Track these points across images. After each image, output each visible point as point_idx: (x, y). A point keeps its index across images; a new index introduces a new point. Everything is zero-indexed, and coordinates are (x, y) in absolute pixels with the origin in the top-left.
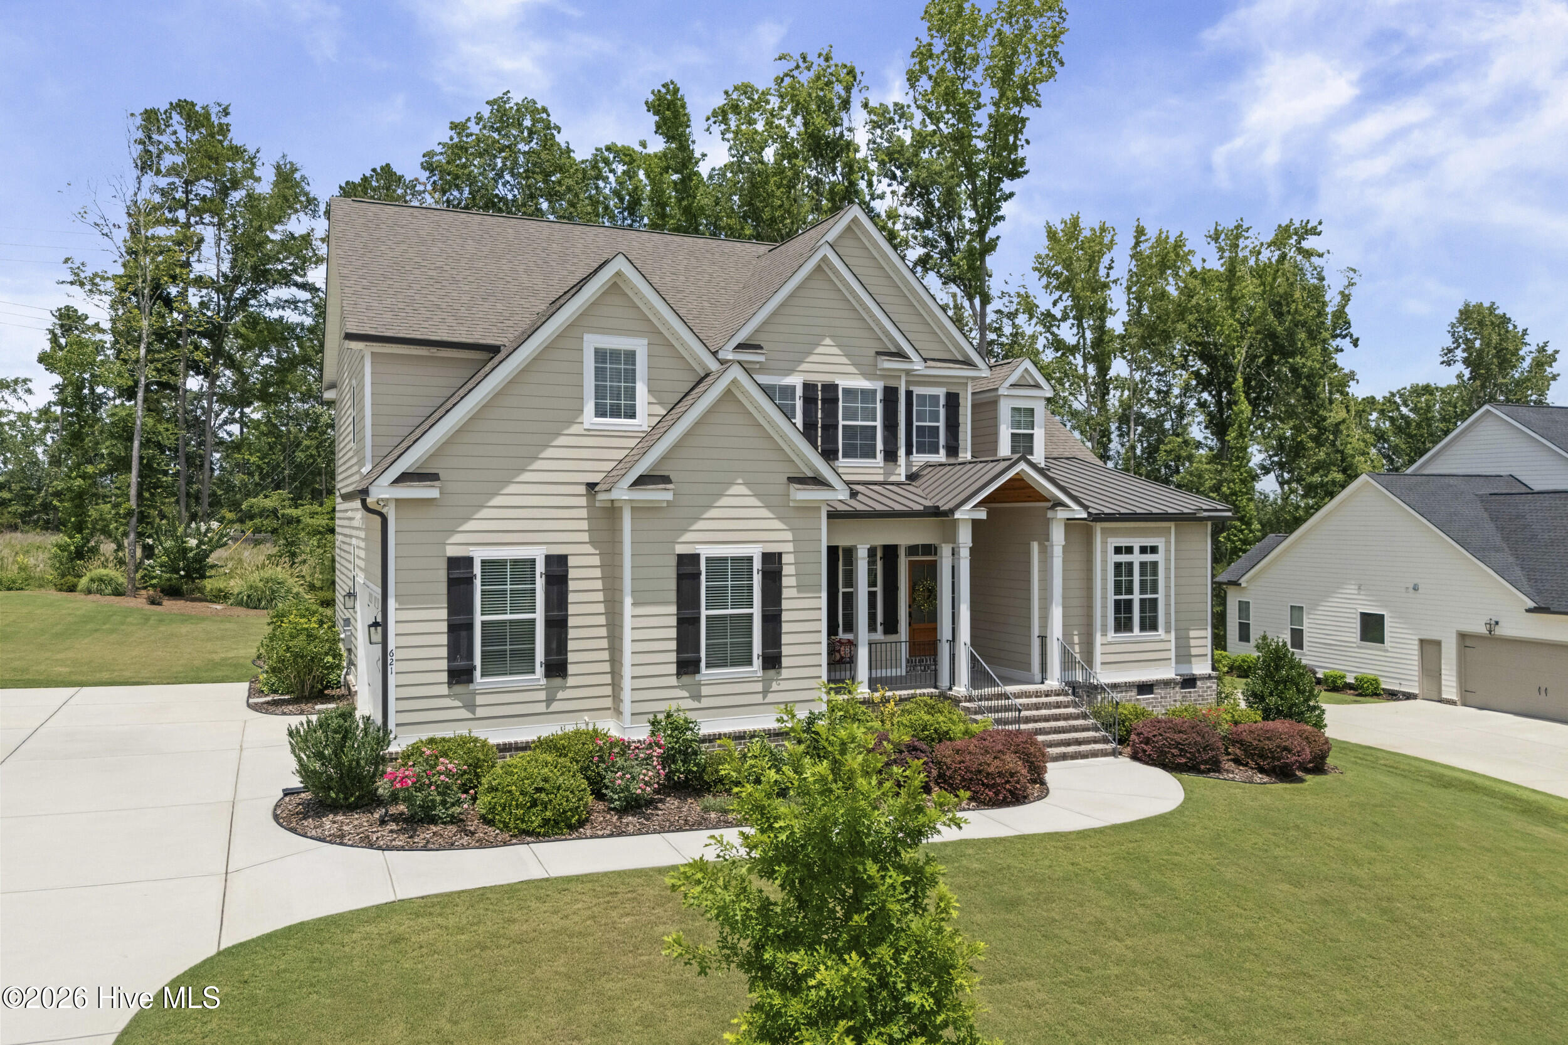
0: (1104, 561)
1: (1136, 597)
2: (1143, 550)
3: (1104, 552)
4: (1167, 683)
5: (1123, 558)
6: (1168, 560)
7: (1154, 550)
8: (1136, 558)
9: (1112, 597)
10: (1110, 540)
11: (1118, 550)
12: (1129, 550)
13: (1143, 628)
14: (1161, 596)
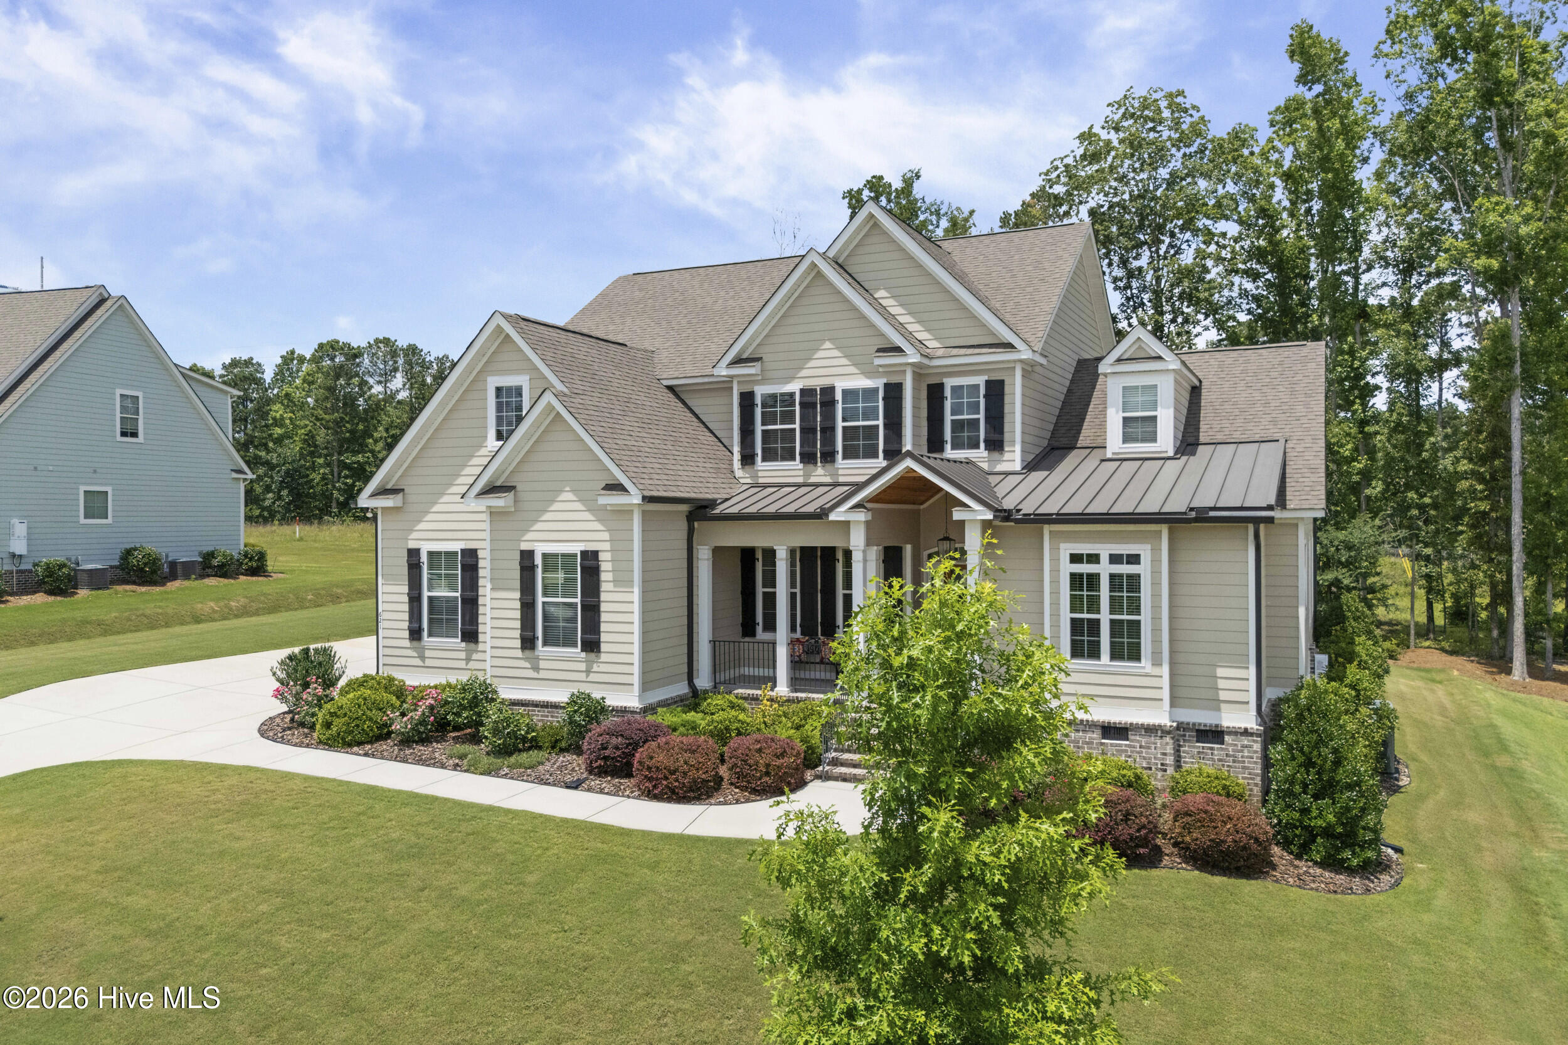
0: (1055, 571)
1: (1105, 617)
2: (1115, 559)
3: (1055, 560)
4: (1150, 730)
5: (1085, 568)
6: (1156, 573)
7: (1134, 559)
8: (1104, 569)
9: (1066, 615)
10: (1063, 546)
11: (1075, 558)
12: (1094, 559)
13: (1116, 655)
14: (1145, 618)
